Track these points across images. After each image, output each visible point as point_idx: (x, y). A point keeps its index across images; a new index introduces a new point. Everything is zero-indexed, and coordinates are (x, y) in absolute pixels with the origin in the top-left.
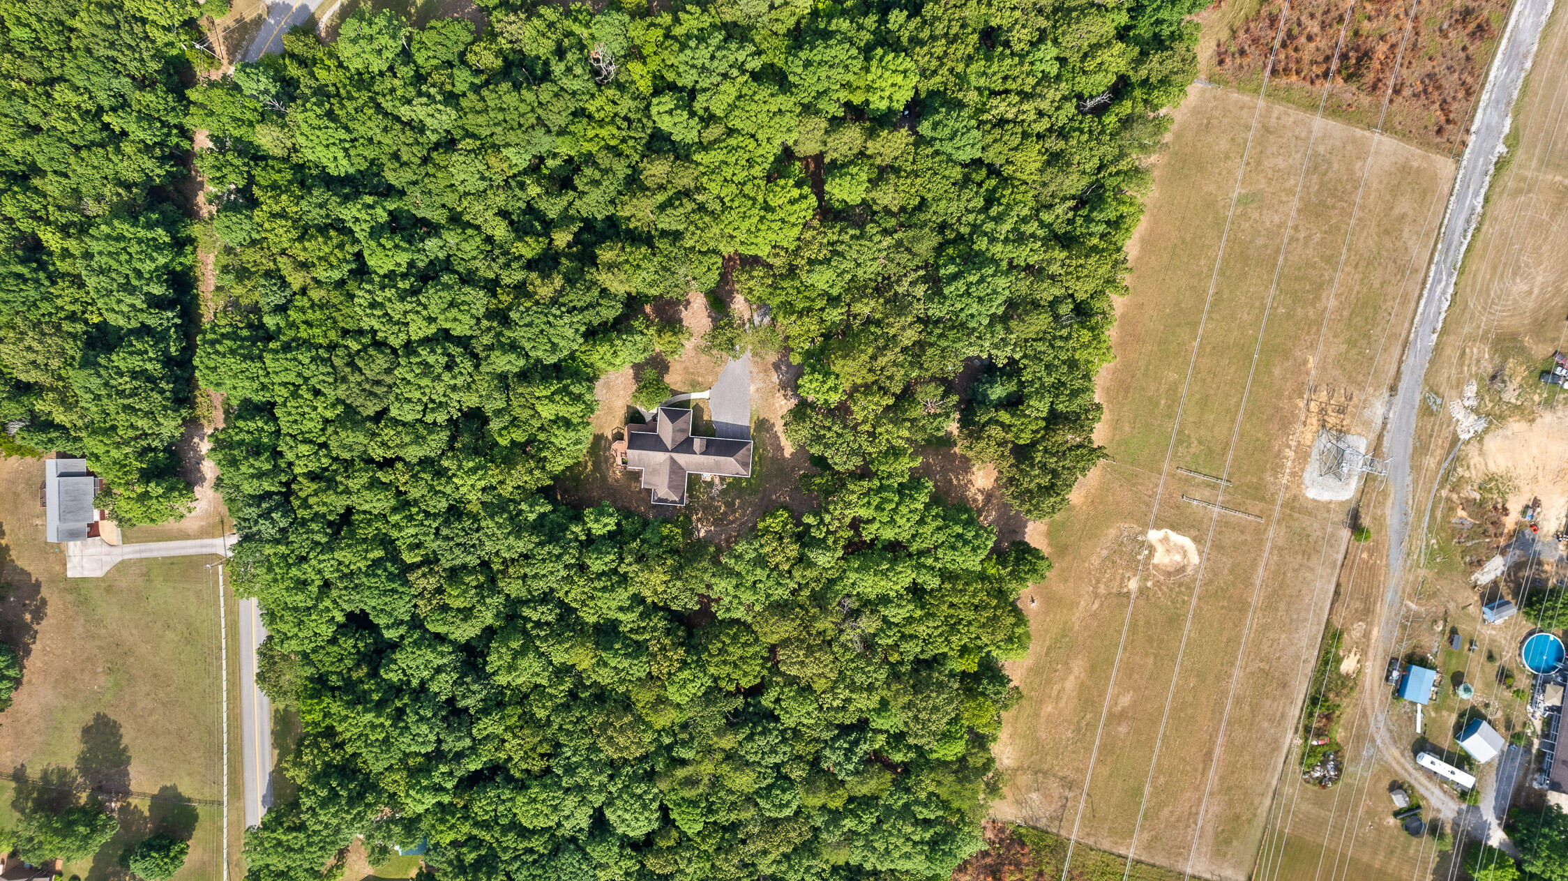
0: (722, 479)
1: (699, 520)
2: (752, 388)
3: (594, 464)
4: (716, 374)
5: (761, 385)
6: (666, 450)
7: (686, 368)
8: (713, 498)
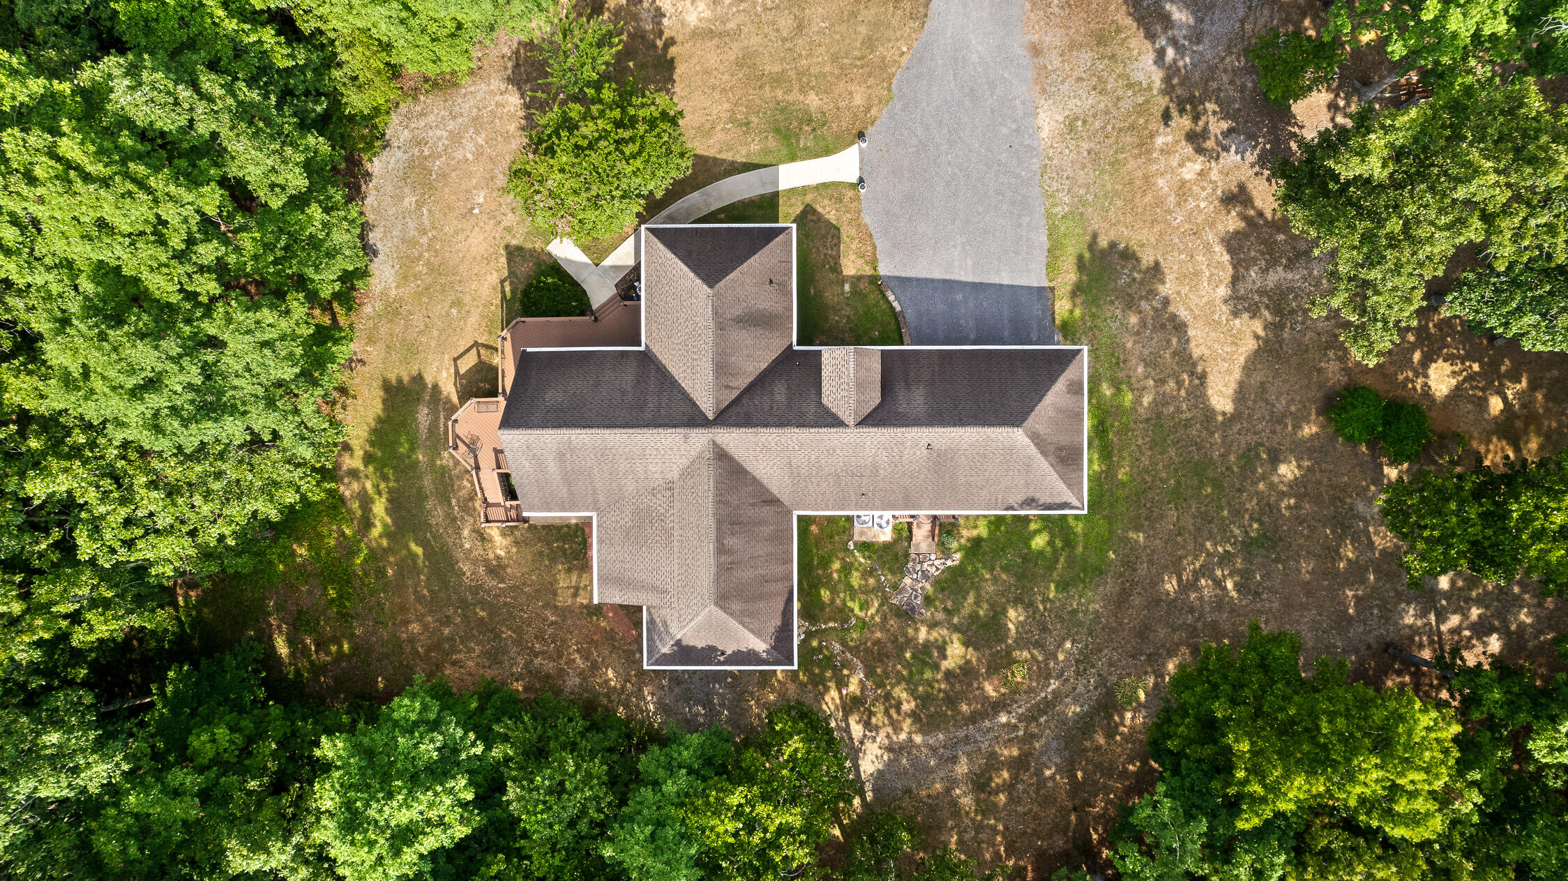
0: (944, 529)
1: (852, 705)
2: (1048, 121)
3: (395, 506)
4: (882, 72)
5: (1084, 101)
6: (693, 418)
7: (745, 62)
8: (906, 614)
